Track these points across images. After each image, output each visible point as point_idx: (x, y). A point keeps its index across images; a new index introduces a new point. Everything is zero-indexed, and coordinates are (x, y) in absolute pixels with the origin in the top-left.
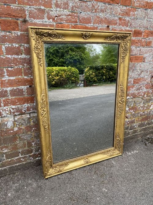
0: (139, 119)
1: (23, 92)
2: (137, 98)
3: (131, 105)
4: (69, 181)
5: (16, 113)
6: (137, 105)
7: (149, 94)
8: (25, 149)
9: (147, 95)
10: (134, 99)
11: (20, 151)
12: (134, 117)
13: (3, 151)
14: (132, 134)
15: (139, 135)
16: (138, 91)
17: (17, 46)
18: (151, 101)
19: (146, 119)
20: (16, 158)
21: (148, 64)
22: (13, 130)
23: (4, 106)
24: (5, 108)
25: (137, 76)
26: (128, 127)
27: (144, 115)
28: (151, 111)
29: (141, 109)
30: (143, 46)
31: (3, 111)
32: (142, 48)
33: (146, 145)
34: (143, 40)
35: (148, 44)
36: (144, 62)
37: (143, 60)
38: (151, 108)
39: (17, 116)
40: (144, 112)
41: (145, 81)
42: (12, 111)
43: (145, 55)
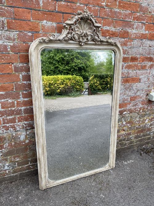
0: (135, 131)
2: (134, 113)
3: (128, 119)
5: (27, 128)
6: (133, 120)
7: (145, 110)
8: (34, 158)
9: (143, 110)
10: (131, 114)
11: (30, 159)
12: (130, 130)
13: (16, 160)
14: (128, 145)
15: (135, 145)
16: (135, 107)
18: (146, 116)
19: (142, 131)
20: (26, 166)
21: (143, 84)
22: (25, 142)
23: (19, 122)
24: (19, 124)
25: (134, 95)
26: (125, 138)
27: (140, 128)
28: (146, 124)
29: (137, 122)
30: (139, 69)
31: (17, 126)
32: (138, 71)
33: (141, 154)
34: (139, 64)
35: (143, 68)
36: (140, 82)
37: (139, 80)
38: (146, 122)
39: (29, 130)
40: (139, 126)
41: (141, 98)
42: (24, 126)
43: (141, 77)
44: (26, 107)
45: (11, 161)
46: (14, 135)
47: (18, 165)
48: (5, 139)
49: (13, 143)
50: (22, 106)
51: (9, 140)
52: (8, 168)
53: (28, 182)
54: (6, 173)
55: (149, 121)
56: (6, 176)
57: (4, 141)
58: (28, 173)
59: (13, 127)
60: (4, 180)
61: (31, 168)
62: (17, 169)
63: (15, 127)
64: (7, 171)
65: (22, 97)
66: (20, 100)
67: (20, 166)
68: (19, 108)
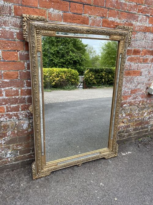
0: (134, 124)
2: (133, 106)
3: (128, 111)
5: (30, 117)
6: (133, 112)
7: (144, 103)
9: (142, 103)
10: (131, 107)
12: (130, 122)
13: (18, 148)
14: (127, 137)
15: (133, 137)
16: (134, 100)
18: (145, 109)
19: (140, 124)
20: (28, 154)
21: (144, 77)
22: (27, 130)
23: (22, 111)
24: (22, 112)
25: (134, 87)
26: (124, 130)
27: (139, 121)
28: (145, 117)
29: (136, 115)
31: (20, 114)
32: (140, 64)
33: (139, 147)
34: (141, 58)
35: (145, 61)
36: (141, 75)
37: (140, 74)
38: (145, 115)
39: (31, 119)
40: (138, 118)
41: (141, 91)
42: (28, 114)
43: (142, 70)
44: (30, 96)
45: (13, 149)
46: (18, 123)
47: (20, 154)
48: (8, 126)
49: (16, 132)
50: (26, 95)
51: (12, 128)
52: (10, 156)
53: (30, 170)
54: (8, 161)
55: (148, 114)
56: (8, 164)
57: (7, 129)
58: (29, 162)
59: (16, 115)
60: (6, 167)
61: (32, 157)
62: (19, 157)
63: (18, 116)
64: (9, 159)
65: (27, 86)
66: (24, 89)
67: (22, 154)
68: (23, 97)
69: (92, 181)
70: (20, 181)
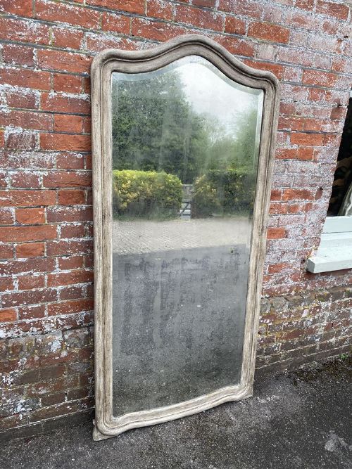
0: (282, 334)
1: (81, 291)
2: (278, 298)
3: (266, 310)
4: (150, 449)
5: (66, 327)
6: (277, 311)
7: (300, 291)
8: (76, 388)
9: (296, 291)
10: (272, 299)
11: (67, 391)
12: (272, 332)
13: (39, 393)
14: (269, 363)
15: (284, 364)
16: (278, 286)
17: (79, 224)
18: (303, 304)
19: (296, 334)
20: (59, 405)
21: (294, 241)
22: (59, 355)
23: (49, 315)
24: (49, 318)
25: (276, 261)
26: (262, 349)
27: (292, 328)
28: (304, 320)
29: (284, 316)
30: (284, 214)
31: (46, 323)
32: (282, 217)
33: (295, 383)
34: (283, 204)
35: (293, 210)
36: (286, 237)
37: (285, 234)
38: (304, 315)
39: (68, 332)
40: (290, 323)
41: (291, 267)
42: (60, 323)
43: (288, 227)
44: (66, 286)
45: (30, 395)
46: (40, 340)
47: (44, 404)
48: (21, 347)
49: (36, 358)
50: (57, 285)
51: (28, 351)
52: (23, 409)
53: (62, 440)
54: (19, 420)
55: (310, 314)
56: (18, 427)
57: (18, 353)
58: (62, 422)
59: (38, 325)
60: (14, 434)
61: (68, 411)
62: (41, 411)
63: (41, 326)
64: (21, 416)
65: (59, 267)
66: (55, 273)
67: (48, 405)
68: (53, 289)
69: (192, 461)
70: (41, 464)
